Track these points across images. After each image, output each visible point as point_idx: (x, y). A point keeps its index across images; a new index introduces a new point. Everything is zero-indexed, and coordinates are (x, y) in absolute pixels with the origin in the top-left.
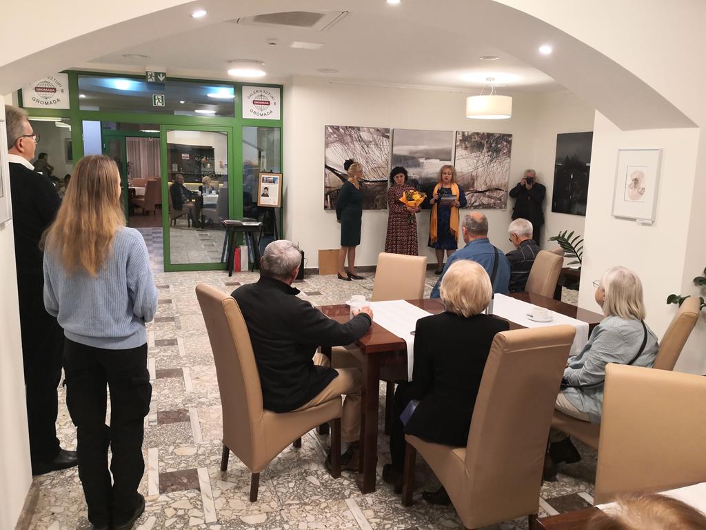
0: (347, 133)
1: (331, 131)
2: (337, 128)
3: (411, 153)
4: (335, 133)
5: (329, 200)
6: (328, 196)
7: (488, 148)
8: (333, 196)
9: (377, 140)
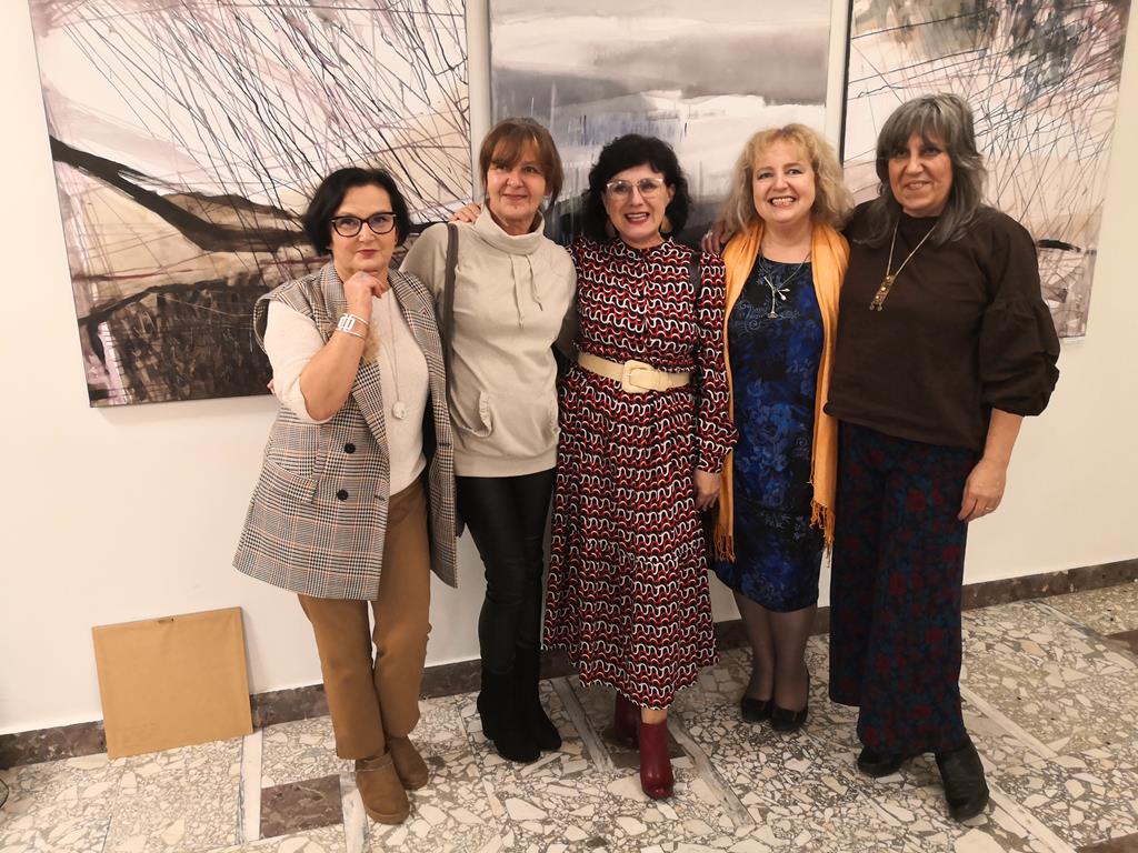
3: (598, 62)
5: (111, 354)
6: (104, 328)
7: (1014, 32)
8: (135, 325)
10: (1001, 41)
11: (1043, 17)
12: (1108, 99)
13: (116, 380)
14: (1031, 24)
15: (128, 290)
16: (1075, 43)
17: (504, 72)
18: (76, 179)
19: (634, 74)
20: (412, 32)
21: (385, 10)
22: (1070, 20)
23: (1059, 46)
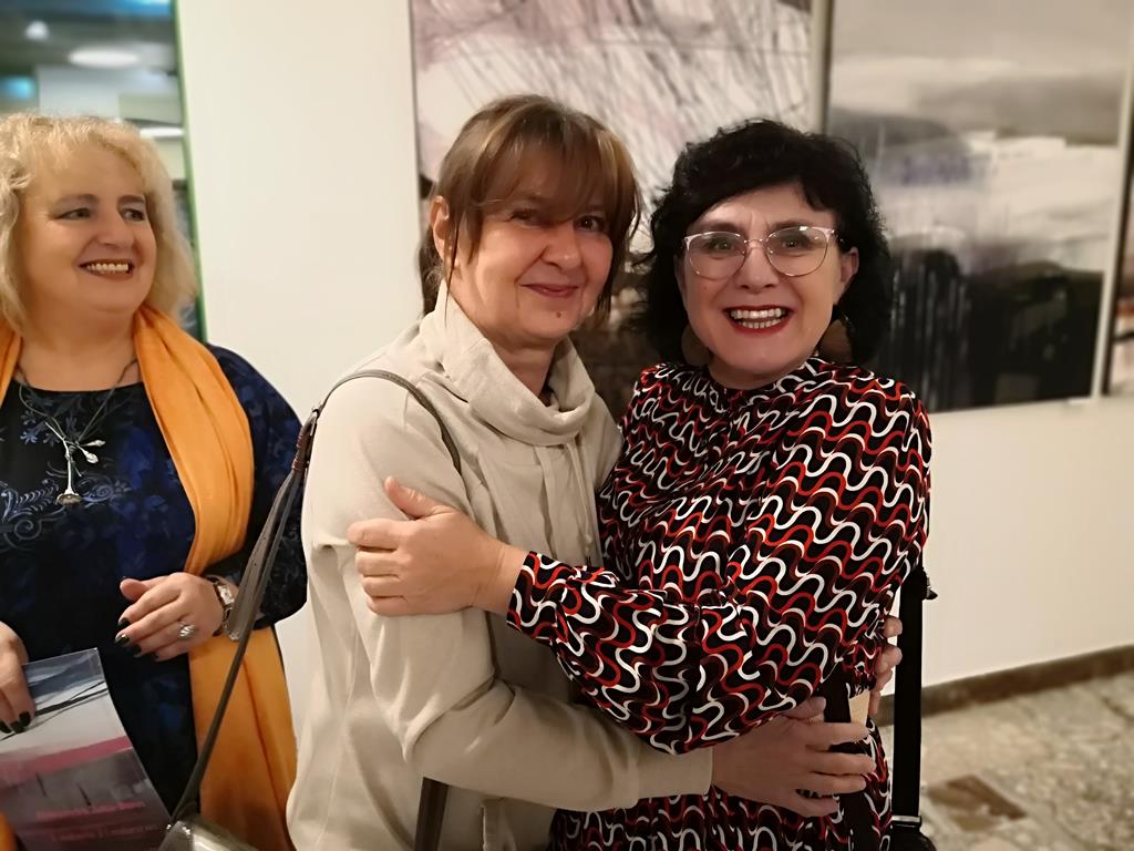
3: (924, 103)
9: (742, 23)
17: (842, 112)
19: (952, 116)
20: (761, 71)
21: (740, 49)
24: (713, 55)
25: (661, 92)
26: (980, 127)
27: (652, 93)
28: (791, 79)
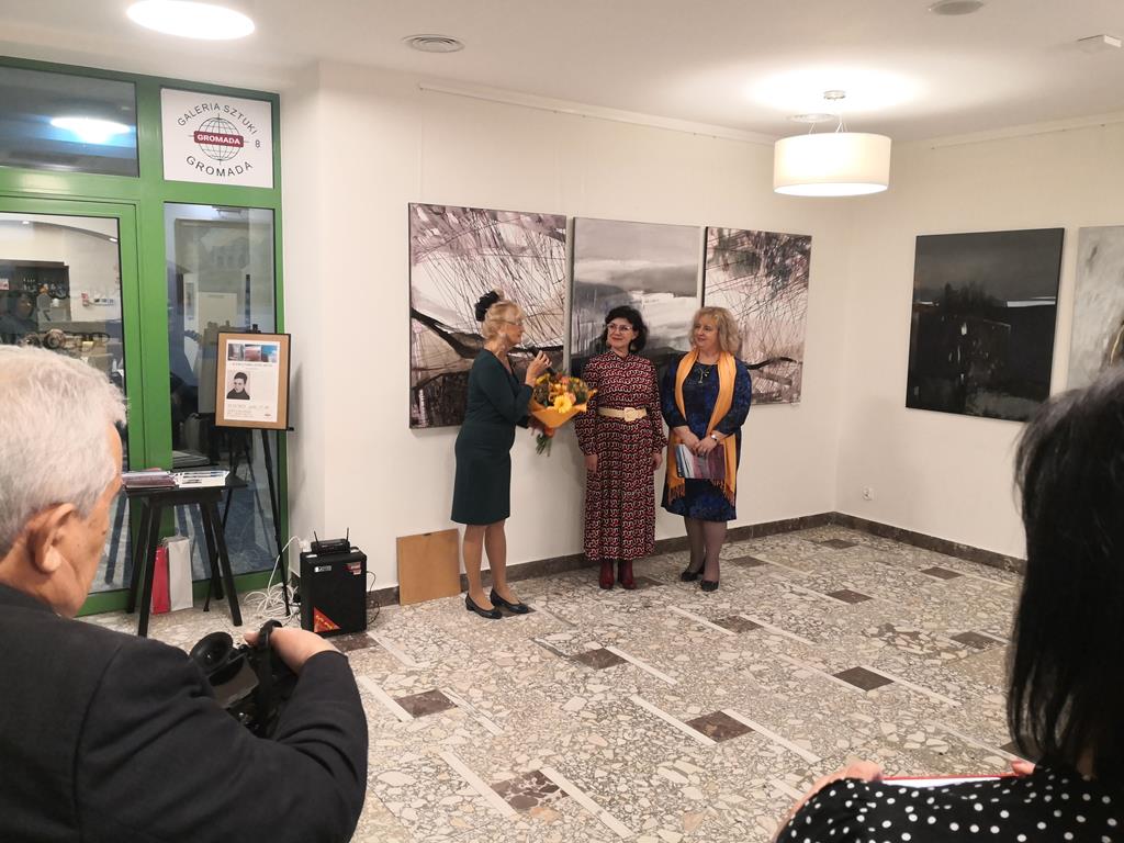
0: (467, 225)
1: (423, 217)
2: (441, 212)
3: (613, 279)
4: (435, 224)
5: (422, 404)
6: (421, 391)
7: (767, 267)
8: (433, 391)
9: (538, 246)
10: (762, 271)
11: (778, 260)
12: (804, 295)
13: (423, 416)
14: (773, 264)
15: (432, 375)
16: (790, 272)
17: (578, 283)
18: (418, 325)
19: (626, 284)
20: (546, 266)
21: (537, 257)
22: (788, 262)
23: (784, 273)
24: (527, 260)
25: (506, 274)
26: (637, 289)
27: (503, 276)
28: (558, 270)
